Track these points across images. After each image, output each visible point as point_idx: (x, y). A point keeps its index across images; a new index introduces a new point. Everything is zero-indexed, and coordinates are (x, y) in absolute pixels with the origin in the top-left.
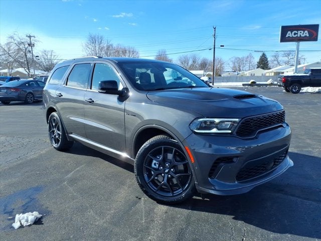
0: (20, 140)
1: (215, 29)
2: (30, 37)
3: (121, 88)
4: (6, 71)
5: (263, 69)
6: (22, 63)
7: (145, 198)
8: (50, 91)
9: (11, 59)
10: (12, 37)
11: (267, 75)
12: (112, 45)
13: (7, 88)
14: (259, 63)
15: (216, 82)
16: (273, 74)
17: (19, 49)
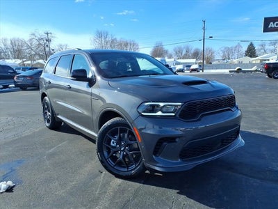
0: (23, 120)
2: (47, 34)
3: (89, 76)
4: (29, 62)
5: (251, 57)
6: (42, 55)
7: (105, 172)
8: (45, 78)
9: (33, 53)
10: (34, 34)
11: (254, 62)
12: (115, 39)
13: (24, 76)
14: (247, 52)
15: (206, 69)
16: (259, 62)
17: (40, 44)
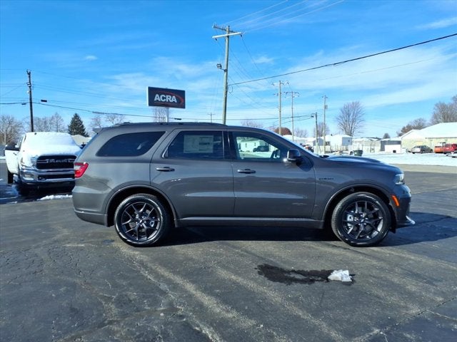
1: (29, 74)
14: (71, 127)
